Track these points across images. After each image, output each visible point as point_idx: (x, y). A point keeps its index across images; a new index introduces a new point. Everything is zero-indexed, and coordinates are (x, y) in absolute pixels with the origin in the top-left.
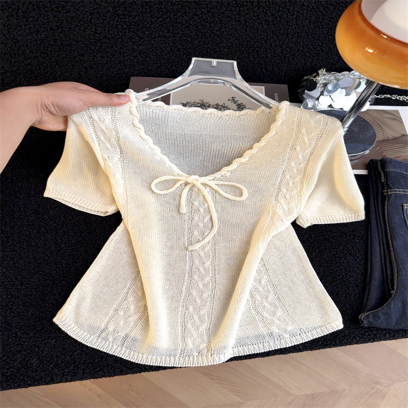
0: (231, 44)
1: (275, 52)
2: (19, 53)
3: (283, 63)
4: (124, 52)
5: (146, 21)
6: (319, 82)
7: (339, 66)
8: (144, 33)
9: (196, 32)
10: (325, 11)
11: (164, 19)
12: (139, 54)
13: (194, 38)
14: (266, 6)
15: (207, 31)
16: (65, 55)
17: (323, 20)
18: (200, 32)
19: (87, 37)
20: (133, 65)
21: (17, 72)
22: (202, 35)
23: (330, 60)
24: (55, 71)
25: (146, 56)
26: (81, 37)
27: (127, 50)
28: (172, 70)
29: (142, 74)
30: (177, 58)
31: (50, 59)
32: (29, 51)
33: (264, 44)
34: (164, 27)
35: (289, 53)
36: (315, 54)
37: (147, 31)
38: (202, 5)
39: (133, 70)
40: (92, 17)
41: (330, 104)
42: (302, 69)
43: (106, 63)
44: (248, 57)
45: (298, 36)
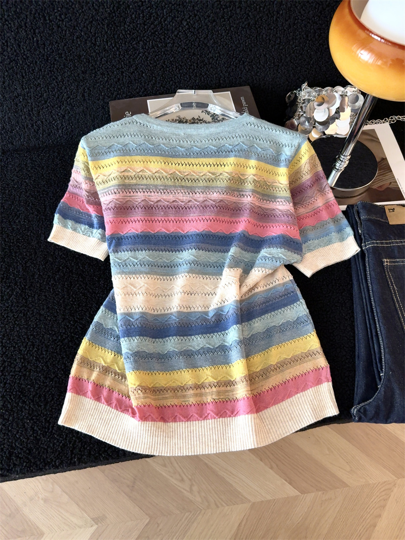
0: (218, 55)
1: (260, 63)
2: (29, 71)
4: (122, 67)
5: (140, 29)
8: (139, 43)
9: (186, 41)
10: (304, 10)
11: (157, 25)
12: (136, 70)
13: (184, 48)
14: (248, 6)
15: (196, 39)
16: (69, 73)
17: (302, 21)
18: (190, 40)
19: (88, 50)
20: (131, 83)
21: (29, 94)
22: (191, 43)
24: (62, 93)
25: (142, 71)
26: (83, 51)
27: (125, 64)
28: (167, 88)
29: (141, 93)
30: (171, 73)
31: (57, 78)
32: (38, 69)
33: (250, 53)
34: (156, 35)
35: (274, 63)
37: (141, 40)
38: (189, 7)
39: (132, 89)
40: (92, 26)
43: (108, 80)
44: (236, 69)
45: (280, 42)
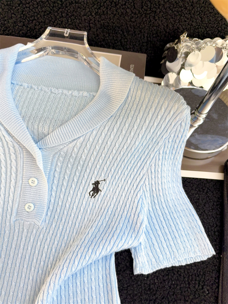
3: (144, 23)
6: (180, 50)
7: (201, 31)
23: (193, 22)
36: (177, 12)
41: (190, 81)
42: (164, 32)
